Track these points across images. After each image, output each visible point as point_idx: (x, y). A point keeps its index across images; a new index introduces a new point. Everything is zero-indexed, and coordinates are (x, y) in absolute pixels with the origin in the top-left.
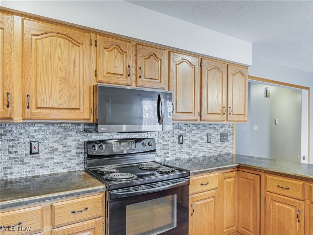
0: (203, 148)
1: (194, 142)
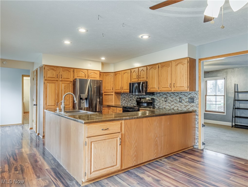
0: (177, 105)
1: (172, 101)
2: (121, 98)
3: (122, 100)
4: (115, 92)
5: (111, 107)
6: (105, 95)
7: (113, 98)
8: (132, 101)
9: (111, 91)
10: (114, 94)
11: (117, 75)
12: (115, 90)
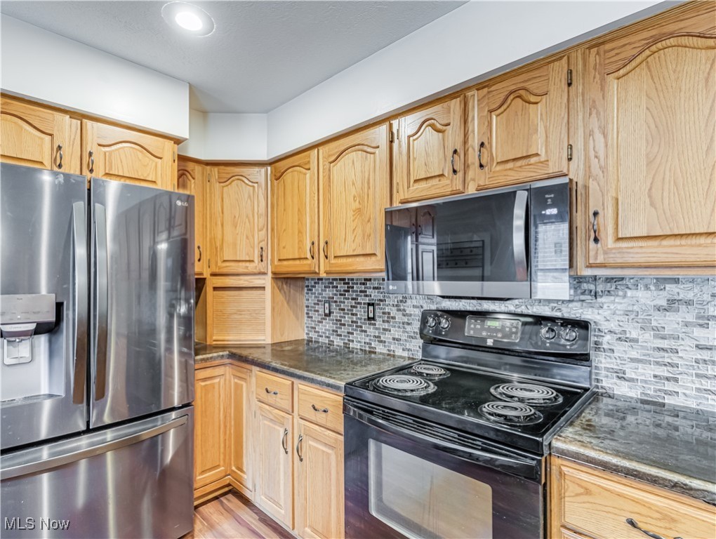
2: (306, 303)
3: (316, 317)
4: (274, 273)
5: (255, 369)
6: (215, 289)
7: (264, 309)
8: (379, 322)
9: (251, 267)
10: (267, 281)
11: (288, 177)
12: (276, 262)
